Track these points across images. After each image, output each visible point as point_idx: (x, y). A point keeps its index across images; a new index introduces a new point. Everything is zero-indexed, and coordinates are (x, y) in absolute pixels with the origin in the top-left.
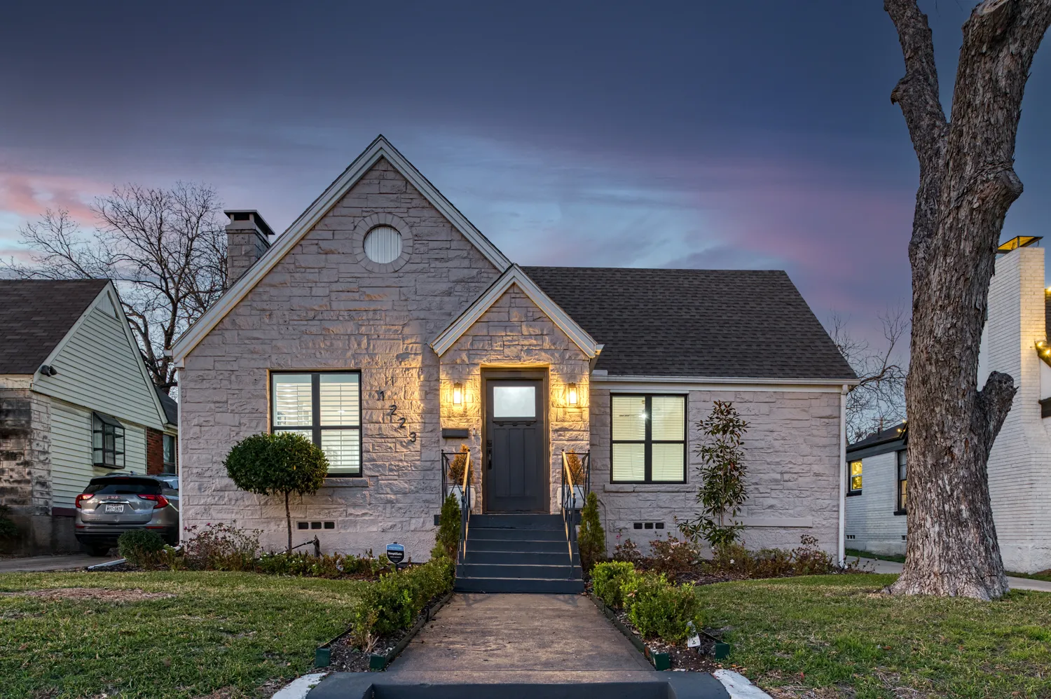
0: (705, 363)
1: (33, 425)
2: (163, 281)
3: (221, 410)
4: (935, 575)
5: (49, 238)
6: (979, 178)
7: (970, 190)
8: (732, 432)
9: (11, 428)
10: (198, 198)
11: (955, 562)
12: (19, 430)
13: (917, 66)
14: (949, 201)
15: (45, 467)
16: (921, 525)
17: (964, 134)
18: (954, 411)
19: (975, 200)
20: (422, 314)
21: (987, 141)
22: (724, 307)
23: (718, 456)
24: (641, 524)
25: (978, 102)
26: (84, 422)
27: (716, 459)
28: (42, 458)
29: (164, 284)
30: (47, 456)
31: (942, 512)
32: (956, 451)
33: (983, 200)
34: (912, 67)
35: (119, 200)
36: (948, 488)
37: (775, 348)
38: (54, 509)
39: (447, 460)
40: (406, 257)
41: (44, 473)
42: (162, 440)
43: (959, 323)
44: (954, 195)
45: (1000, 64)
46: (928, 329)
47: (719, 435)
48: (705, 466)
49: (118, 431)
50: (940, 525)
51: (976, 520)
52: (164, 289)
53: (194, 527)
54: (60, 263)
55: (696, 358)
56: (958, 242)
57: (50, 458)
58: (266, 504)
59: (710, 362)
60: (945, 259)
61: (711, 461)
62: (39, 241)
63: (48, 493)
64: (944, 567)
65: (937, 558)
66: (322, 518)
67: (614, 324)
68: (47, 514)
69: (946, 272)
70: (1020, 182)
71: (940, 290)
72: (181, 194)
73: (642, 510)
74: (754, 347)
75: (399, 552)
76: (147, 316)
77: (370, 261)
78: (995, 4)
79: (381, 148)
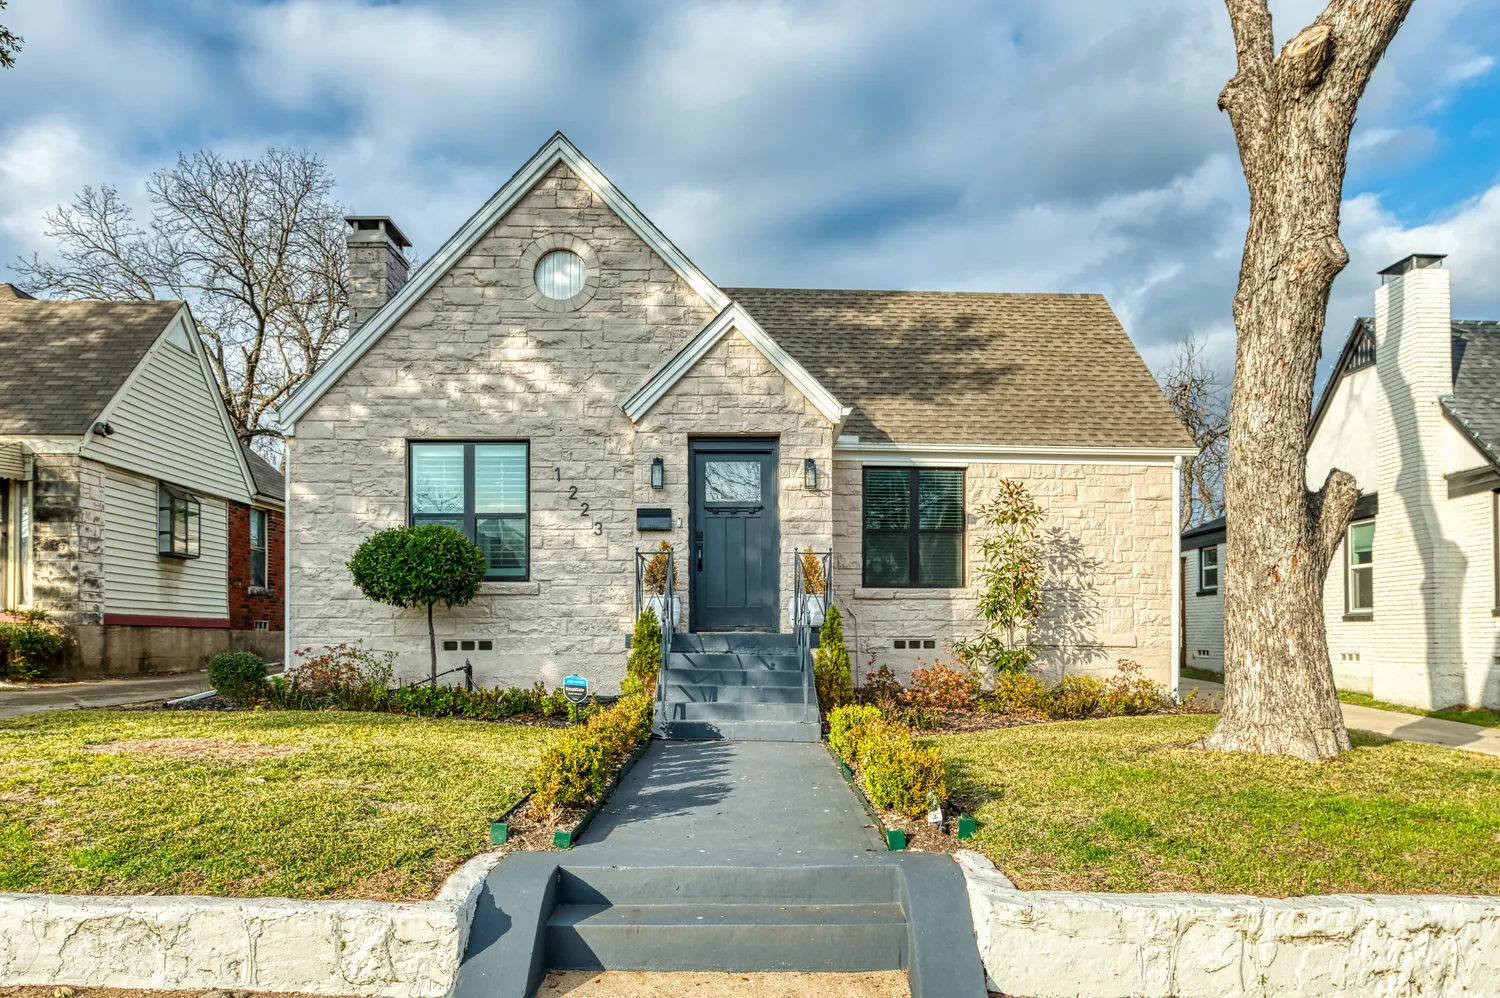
0: (991, 425)
1: (83, 503)
2: (246, 288)
3: (342, 491)
4: (1256, 726)
5: (89, 227)
6: (1296, 244)
7: (1284, 259)
8: (1025, 521)
9: (52, 507)
10: (296, 171)
11: (1279, 711)
12: (62, 510)
13: (1251, 63)
14: (1263, 269)
15: (97, 560)
16: (1239, 663)
17: (1278, 190)
18: (1279, 522)
19: (1292, 271)
20: (611, 367)
21: (1305, 201)
22: (1019, 346)
23: (1005, 553)
24: (904, 642)
25: (1292, 155)
26: (148, 496)
27: (1003, 557)
28: (92, 547)
29: (248, 292)
30: (98, 544)
31: (1263, 648)
32: (1282, 572)
33: (1301, 272)
34: (1244, 65)
35: (187, 176)
36: (1272, 618)
37: (1086, 404)
38: (107, 617)
39: (643, 559)
40: (591, 292)
41: (94, 568)
42: (249, 517)
43: (1279, 416)
44: (1268, 262)
45: (1317, 111)
46: (1242, 421)
47: (1007, 525)
48: (989, 566)
49: (192, 507)
50: (1262, 663)
51: (1305, 658)
52: (248, 298)
53: (308, 650)
54: (103, 263)
55: (978, 418)
56: (1274, 321)
57: (103, 547)
58: (401, 617)
59: (997, 424)
60: (1259, 338)
61: (997, 559)
62: (74, 233)
63: (99, 595)
64: (1266, 716)
65: (1258, 705)
66: (476, 636)
67: (868, 370)
68: (97, 622)
69: (1261, 355)
70: (1344, 251)
71: (1255, 376)
72: (273, 167)
73: (906, 624)
74: (1057, 403)
75: (579, 687)
76: (222, 335)
77: (543, 296)
78: (1308, 44)
79: (559, 149)
